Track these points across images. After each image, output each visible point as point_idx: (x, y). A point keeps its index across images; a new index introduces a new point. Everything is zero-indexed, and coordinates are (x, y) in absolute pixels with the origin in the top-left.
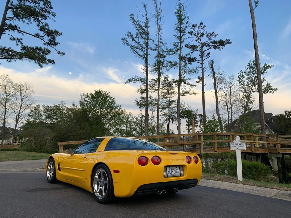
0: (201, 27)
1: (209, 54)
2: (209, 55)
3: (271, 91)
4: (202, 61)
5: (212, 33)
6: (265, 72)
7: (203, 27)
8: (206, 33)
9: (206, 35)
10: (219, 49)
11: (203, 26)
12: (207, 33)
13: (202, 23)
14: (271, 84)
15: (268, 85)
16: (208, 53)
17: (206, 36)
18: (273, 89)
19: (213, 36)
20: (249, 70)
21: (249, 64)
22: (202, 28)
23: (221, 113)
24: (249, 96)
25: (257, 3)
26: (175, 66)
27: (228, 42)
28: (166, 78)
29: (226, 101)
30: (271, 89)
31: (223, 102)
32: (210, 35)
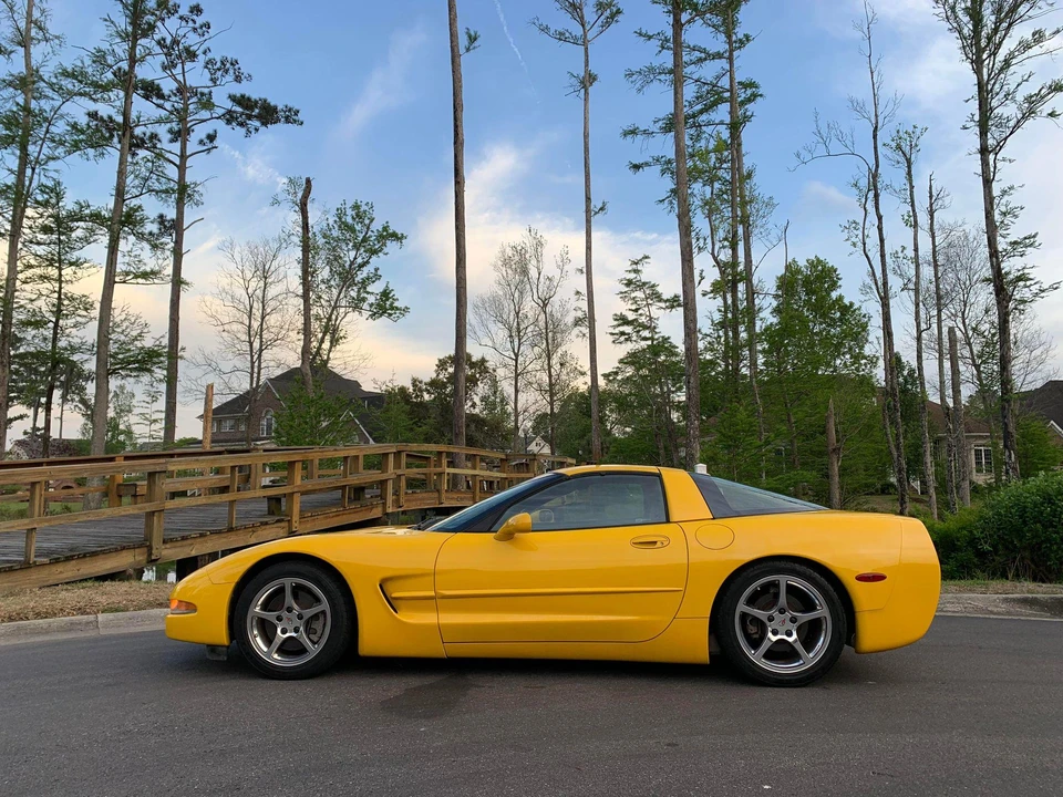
0: (191, 24)
1: (211, 138)
2: (211, 141)
3: (390, 315)
4: (183, 157)
5: (232, 64)
6: (385, 250)
7: (201, 27)
8: (205, 53)
9: (202, 59)
10: (243, 130)
11: (200, 20)
12: (210, 56)
13: (197, 10)
14: (396, 294)
15: (386, 294)
16: (211, 132)
17: (203, 64)
18: (397, 308)
19: (230, 77)
20: (336, 233)
21: (340, 214)
22: (195, 29)
23: (226, 367)
24: (329, 319)
25: (472, 39)
26: (91, 151)
27: (291, 116)
28: (56, 192)
29: (249, 327)
30: (392, 308)
31: (235, 327)
32: (219, 64)
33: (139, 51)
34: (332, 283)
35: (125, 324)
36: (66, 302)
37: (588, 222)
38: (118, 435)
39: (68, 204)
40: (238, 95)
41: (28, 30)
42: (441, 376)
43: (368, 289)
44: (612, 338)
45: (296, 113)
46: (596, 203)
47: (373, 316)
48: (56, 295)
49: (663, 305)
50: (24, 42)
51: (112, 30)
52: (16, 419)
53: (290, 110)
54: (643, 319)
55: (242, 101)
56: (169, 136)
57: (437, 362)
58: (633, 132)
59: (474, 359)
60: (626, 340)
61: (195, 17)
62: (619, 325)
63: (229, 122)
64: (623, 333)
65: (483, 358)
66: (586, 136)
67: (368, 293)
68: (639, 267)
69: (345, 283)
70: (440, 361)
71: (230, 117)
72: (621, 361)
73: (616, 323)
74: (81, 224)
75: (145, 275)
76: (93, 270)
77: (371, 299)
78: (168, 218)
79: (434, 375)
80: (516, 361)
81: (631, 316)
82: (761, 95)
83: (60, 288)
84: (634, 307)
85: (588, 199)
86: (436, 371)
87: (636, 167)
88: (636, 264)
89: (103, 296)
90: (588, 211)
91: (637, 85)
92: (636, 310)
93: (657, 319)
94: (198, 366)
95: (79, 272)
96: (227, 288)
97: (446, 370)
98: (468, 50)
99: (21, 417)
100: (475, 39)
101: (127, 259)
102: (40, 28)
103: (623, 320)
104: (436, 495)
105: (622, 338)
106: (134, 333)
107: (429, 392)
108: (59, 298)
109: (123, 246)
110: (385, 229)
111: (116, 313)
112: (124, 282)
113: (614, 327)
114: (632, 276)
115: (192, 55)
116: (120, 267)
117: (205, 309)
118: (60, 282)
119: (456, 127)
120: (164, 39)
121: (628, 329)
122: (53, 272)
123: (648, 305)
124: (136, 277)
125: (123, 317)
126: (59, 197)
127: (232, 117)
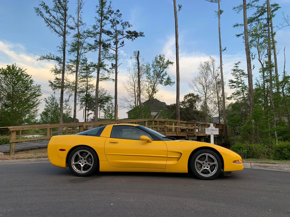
0: (117, 15)
1: (123, 43)
2: (123, 44)
3: (170, 84)
4: (117, 48)
5: (127, 23)
6: (168, 67)
7: (119, 15)
8: (121, 21)
9: (120, 23)
10: (131, 39)
11: (119, 13)
12: (122, 22)
13: (118, 11)
14: (171, 78)
15: (168, 79)
16: (123, 41)
17: (121, 24)
18: (172, 82)
19: (127, 26)
20: (155, 64)
21: (156, 58)
22: (118, 16)
23: (129, 100)
24: (154, 86)
25: (180, 7)
26: (93, 50)
27: (141, 34)
28: (85, 60)
29: (134, 90)
30: (170, 82)
31: (131, 90)
32: (124, 24)
33: (103, 24)
34: (154, 77)
35: (101, 91)
36: (88, 86)
37: (221, 53)
38: (112, 117)
39: (88, 63)
40: (128, 31)
41: (78, 23)
42: (185, 100)
43: (164, 78)
44: (230, 87)
45: (143, 33)
46: (223, 48)
47: (165, 85)
48: (86, 85)
49: (245, 76)
50: (77, 26)
51: (97, 20)
52: (90, 114)
53: (141, 33)
54: (239, 81)
55: (129, 32)
56: (114, 44)
57: (184, 96)
58: (237, 25)
59: (195, 95)
60: (235, 87)
61: (118, 13)
62: (231, 83)
63: (128, 38)
64: (233, 85)
65: (198, 95)
66: (219, 29)
67: (164, 79)
68: (238, 65)
69: (158, 77)
70: (185, 96)
71: (128, 37)
72: (233, 94)
73: (230, 82)
74: (92, 68)
75: (105, 79)
76: (95, 78)
77: (165, 80)
78: (114, 64)
79: (183, 100)
80: (206, 95)
81: (235, 80)
82: (280, 7)
83: (87, 83)
84: (236, 77)
85: (220, 47)
86: (184, 99)
87: (238, 36)
88: (236, 64)
89: (96, 84)
90: (220, 50)
91: (237, 11)
92: (237, 78)
93: (244, 81)
94: (123, 100)
95: (91, 79)
96: (129, 80)
97: (187, 99)
98: (179, 10)
99: (91, 114)
100: (181, 7)
101: (101, 75)
102: (81, 22)
103: (232, 81)
104: (164, 132)
105: (233, 87)
106: (104, 93)
107: (182, 105)
108: (87, 85)
109: (101, 72)
110: (168, 61)
111: (99, 88)
112: (101, 81)
113: (229, 84)
114: (235, 68)
115: (118, 22)
116: (100, 77)
117: (124, 86)
118: (87, 82)
119: (176, 32)
120: (111, 20)
121: (235, 84)
122: (86, 79)
123: (240, 77)
124: (103, 79)
125: (101, 89)
126: (86, 61)
127: (128, 36)
